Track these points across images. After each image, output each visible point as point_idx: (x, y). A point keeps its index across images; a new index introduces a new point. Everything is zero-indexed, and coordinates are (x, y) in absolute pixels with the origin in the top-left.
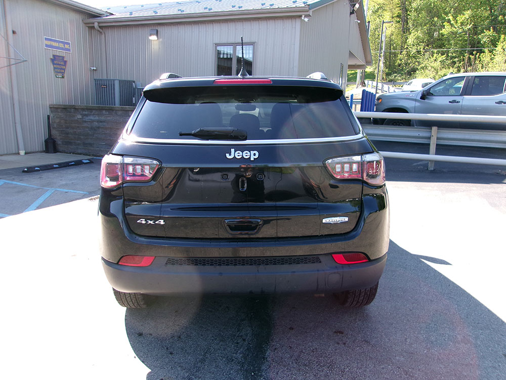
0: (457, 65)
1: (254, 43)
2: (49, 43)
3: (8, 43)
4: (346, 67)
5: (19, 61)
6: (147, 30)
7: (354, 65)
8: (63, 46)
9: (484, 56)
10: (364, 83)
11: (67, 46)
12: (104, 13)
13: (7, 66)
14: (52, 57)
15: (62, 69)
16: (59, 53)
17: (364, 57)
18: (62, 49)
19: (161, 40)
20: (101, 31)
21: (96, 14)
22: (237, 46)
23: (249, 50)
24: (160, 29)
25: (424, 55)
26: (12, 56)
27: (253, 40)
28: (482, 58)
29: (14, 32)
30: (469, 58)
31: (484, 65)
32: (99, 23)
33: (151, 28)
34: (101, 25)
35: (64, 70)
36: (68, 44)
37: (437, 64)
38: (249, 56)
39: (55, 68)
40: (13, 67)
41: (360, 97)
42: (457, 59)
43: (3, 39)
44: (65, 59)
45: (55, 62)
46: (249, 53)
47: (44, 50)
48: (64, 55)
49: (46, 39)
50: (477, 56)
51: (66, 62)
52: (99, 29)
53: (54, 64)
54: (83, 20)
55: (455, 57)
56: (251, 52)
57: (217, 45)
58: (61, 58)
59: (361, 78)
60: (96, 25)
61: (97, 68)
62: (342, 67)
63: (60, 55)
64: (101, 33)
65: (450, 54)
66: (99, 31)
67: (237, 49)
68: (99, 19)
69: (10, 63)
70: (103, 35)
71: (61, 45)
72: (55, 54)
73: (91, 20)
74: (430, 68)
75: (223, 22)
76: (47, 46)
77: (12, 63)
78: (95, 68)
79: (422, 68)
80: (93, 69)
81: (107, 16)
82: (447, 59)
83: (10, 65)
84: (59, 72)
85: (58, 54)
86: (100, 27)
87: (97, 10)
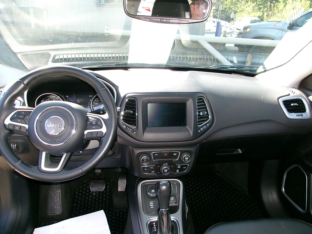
0: (262, 10)
9: (279, 5)
25: (241, 2)
28: (278, 6)
30: (270, 5)
31: (279, 10)
37: (250, 9)
42: (262, 6)
50: (275, 4)
55: (261, 5)
65: (258, 3)
74: (245, 11)
79: (241, 11)
82: (256, 6)
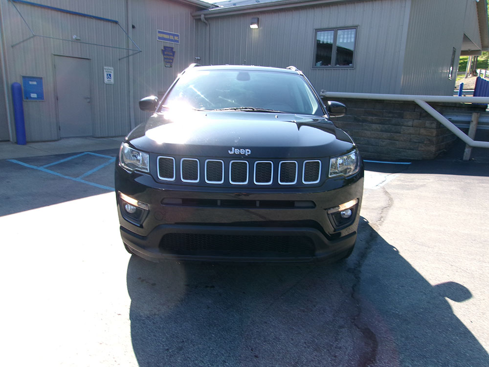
1: (357, 26)
2: (161, 35)
3: (128, 36)
4: (458, 52)
5: (136, 52)
6: (249, 19)
7: (467, 51)
8: (172, 38)
10: (476, 73)
11: (176, 38)
12: (210, 5)
13: (126, 57)
14: (163, 49)
15: (170, 59)
16: (168, 44)
17: (480, 41)
18: (172, 40)
19: (261, 28)
20: (206, 22)
21: (204, 7)
22: (339, 31)
23: (351, 34)
24: (261, 17)
26: (131, 47)
27: (356, 24)
29: (133, 27)
32: (205, 15)
33: (252, 17)
34: (206, 17)
35: (172, 60)
36: (178, 36)
38: (351, 40)
39: (165, 58)
40: (131, 58)
41: (473, 87)
43: (124, 33)
44: (174, 50)
45: (166, 53)
46: (351, 38)
47: (157, 41)
48: (174, 47)
49: (159, 32)
51: (174, 53)
52: (205, 21)
53: (164, 54)
54: (191, 14)
56: (353, 36)
57: (317, 30)
58: (170, 49)
59: (472, 67)
60: (202, 17)
61: (201, 58)
62: (454, 52)
63: (170, 46)
64: (206, 24)
66: (205, 23)
67: (338, 34)
68: (205, 12)
69: (128, 54)
70: (208, 26)
71: (172, 37)
72: (166, 46)
73: (198, 13)
75: (324, 7)
76: (159, 38)
77: (130, 54)
78: (199, 58)
80: (198, 59)
81: (212, 8)
83: (128, 56)
84: (168, 62)
85: (168, 46)
86: (206, 19)
87: (204, 4)
